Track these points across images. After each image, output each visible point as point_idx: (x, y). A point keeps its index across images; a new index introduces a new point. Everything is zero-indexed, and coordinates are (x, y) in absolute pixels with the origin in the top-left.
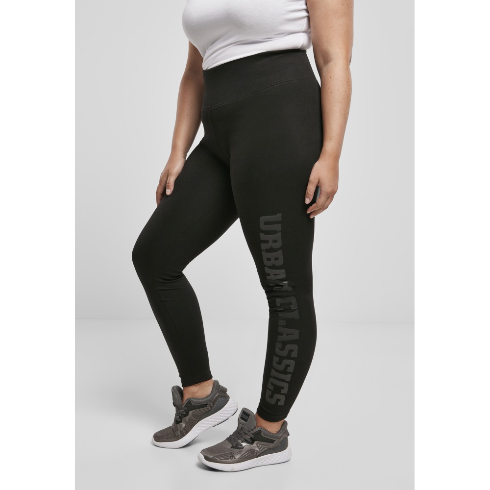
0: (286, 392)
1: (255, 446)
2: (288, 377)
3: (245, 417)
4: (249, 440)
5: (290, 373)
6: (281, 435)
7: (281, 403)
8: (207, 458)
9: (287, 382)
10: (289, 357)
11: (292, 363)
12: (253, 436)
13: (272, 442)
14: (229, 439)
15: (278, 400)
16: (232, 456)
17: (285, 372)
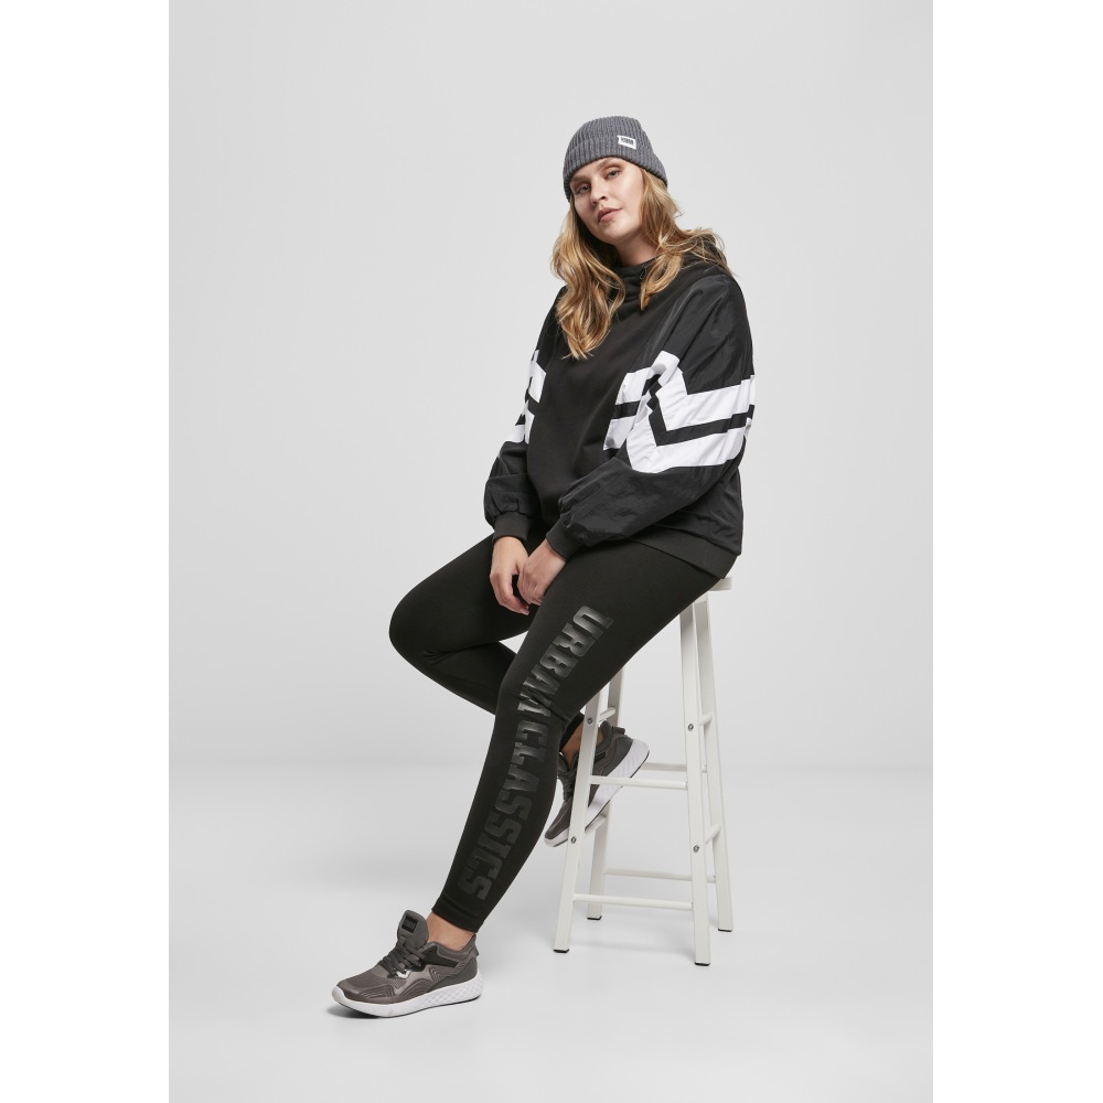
0: (495, 877)
1: (425, 974)
2: (505, 850)
3: (409, 924)
4: (417, 964)
5: (510, 844)
6: (466, 953)
7: (483, 895)
8: (348, 995)
9: (502, 859)
10: (515, 817)
11: (517, 826)
12: (423, 957)
13: (453, 964)
14: (384, 963)
15: (481, 888)
16: (389, 991)
17: (503, 841)
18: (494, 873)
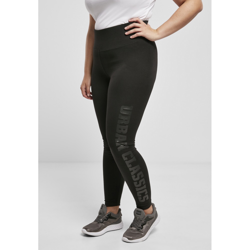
2: (145, 187)
5: (144, 184)
7: (147, 198)
9: (145, 189)
11: (143, 180)
17: (142, 186)
18: (146, 193)
